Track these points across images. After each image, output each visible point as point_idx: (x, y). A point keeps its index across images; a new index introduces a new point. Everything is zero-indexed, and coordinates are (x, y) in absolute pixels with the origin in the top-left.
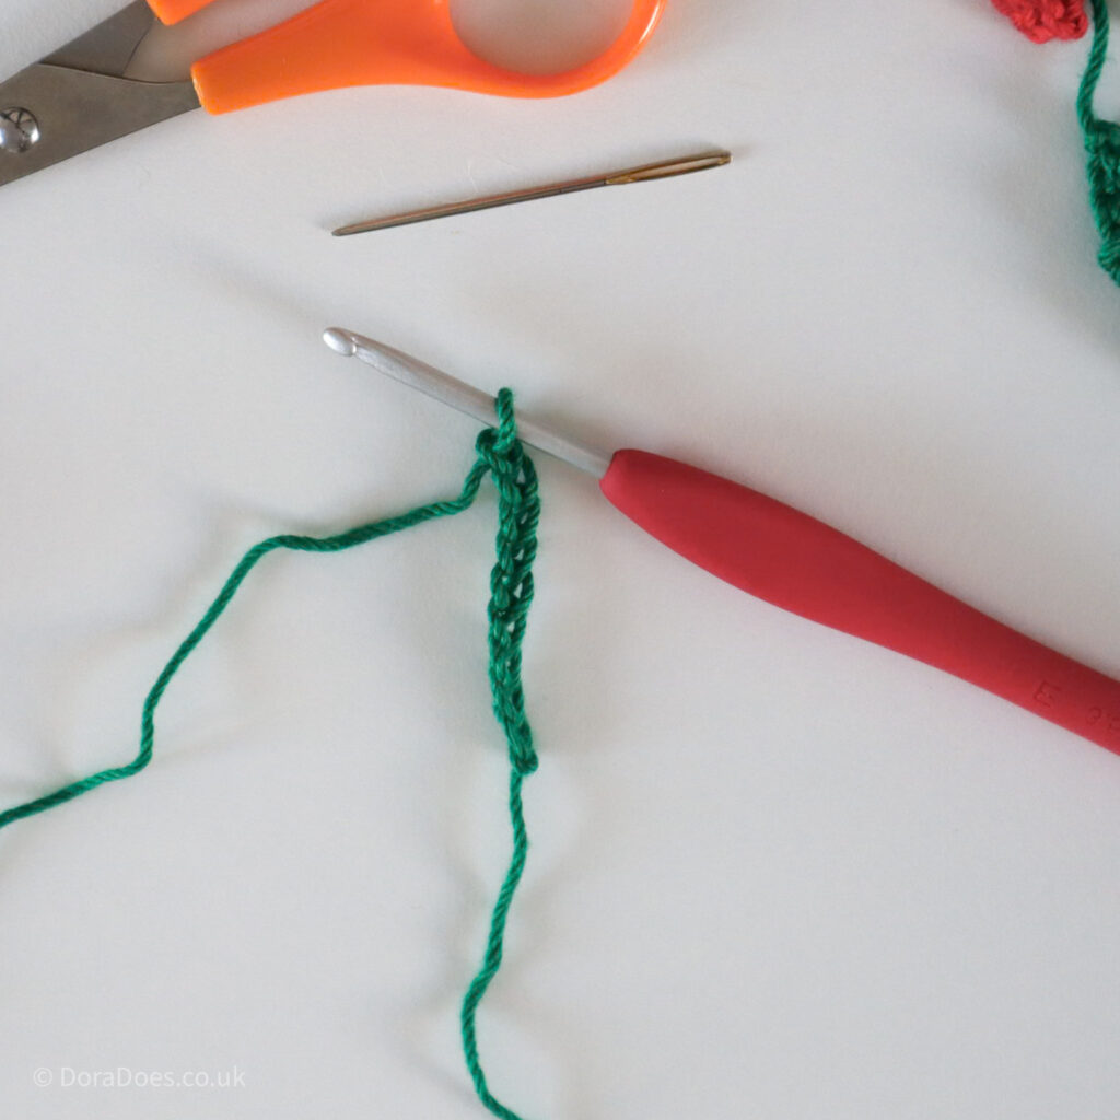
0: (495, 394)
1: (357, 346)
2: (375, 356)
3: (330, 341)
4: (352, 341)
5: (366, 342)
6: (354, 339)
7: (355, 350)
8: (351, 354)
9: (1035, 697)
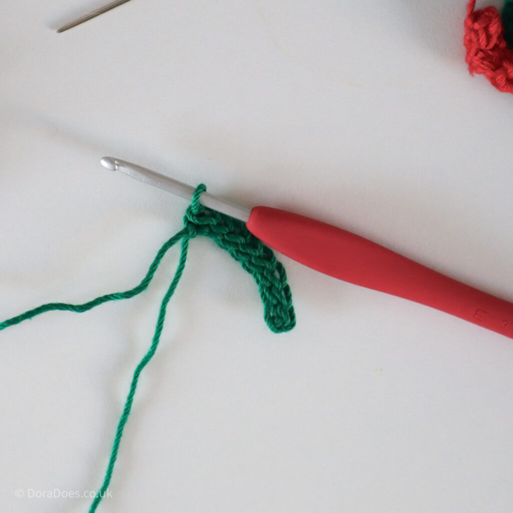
0: (196, 186)
1: (118, 165)
2: (127, 170)
3: (105, 164)
4: (115, 164)
5: (123, 163)
6: (116, 162)
7: (117, 167)
8: (115, 170)
9: (474, 316)
